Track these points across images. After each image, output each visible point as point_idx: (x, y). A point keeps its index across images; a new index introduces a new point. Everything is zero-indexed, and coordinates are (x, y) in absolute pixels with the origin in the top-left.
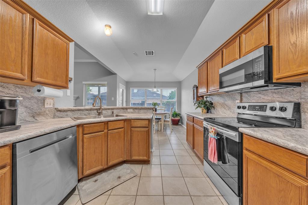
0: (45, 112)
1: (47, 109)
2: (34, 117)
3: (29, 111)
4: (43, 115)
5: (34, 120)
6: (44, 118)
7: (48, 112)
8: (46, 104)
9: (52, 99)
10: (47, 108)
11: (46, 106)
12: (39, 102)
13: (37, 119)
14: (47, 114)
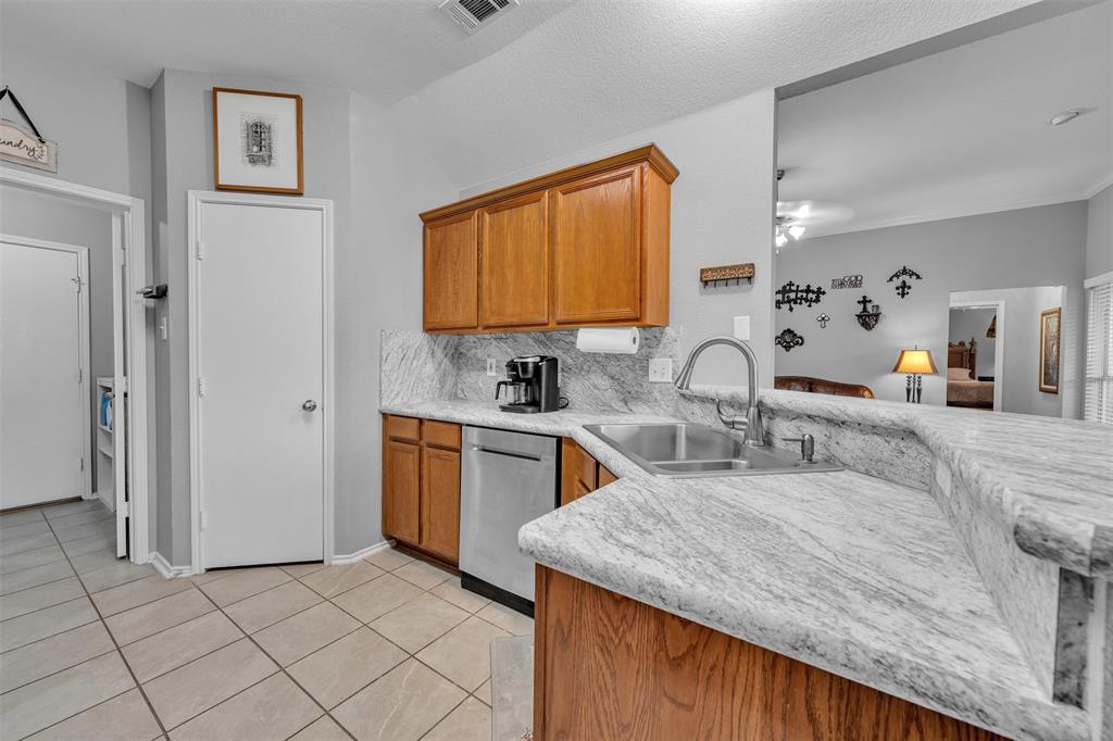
0: (650, 393)
1: (657, 386)
2: (626, 403)
3: (618, 388)
4: (646, 402)
5: (625, 409)
6: (648, 410)
7: (658, 396)
8: (651, 372)
9: (671, 357)
10: (655, 383)
11: (652, 378)
12: (637, 367)
13: (633, 408)
14: (656, 400)
